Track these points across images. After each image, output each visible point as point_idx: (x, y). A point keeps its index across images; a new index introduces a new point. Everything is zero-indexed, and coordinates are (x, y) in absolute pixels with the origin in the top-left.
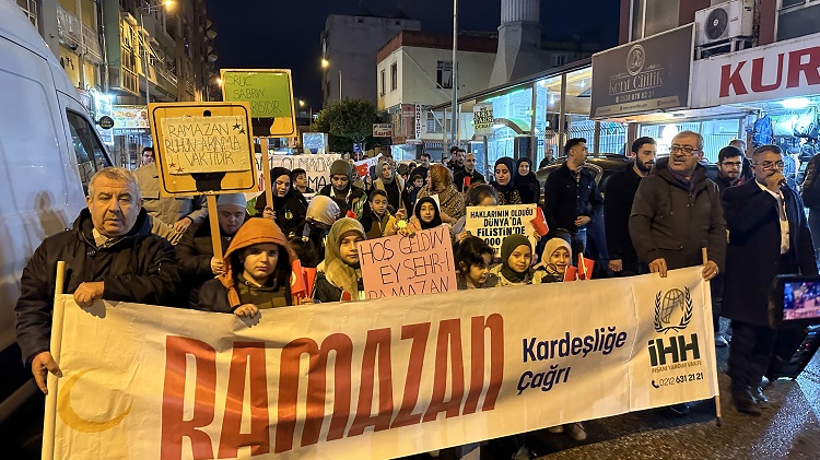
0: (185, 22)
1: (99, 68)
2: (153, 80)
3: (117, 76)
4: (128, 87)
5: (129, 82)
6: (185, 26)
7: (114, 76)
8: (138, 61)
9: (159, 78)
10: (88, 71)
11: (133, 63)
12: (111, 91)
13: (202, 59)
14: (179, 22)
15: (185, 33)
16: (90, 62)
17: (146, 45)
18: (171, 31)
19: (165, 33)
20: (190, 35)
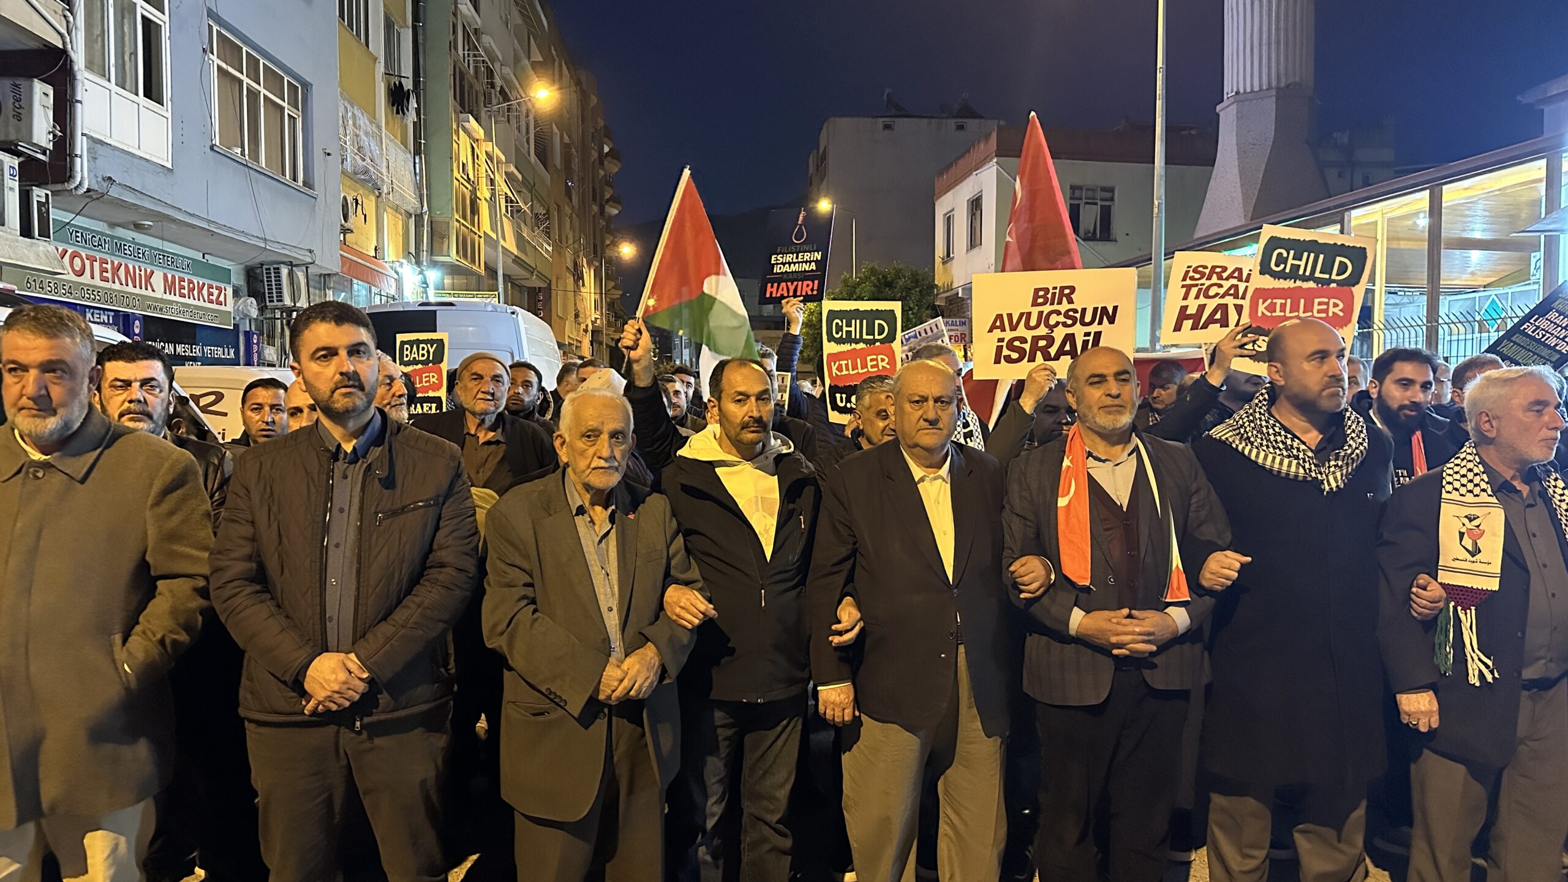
0: (566, 139)
1: (412, 221)
2: (510, 244)
3: (444, 236)
4: (465, 256)
5: (466, 248)
6: (566, 147)
7: (438, 235)
8: (484, 208)
9: (520, 241)
10: (392, 224)
11: (475, 210)
12: (434, 264)
13: (595, 208)
14: (557, 140)
15: (567, 159)
16: (397, 209)
17: (500, 179)
18: (543, 154)
19: (533, 157)
20: (576, 164)
